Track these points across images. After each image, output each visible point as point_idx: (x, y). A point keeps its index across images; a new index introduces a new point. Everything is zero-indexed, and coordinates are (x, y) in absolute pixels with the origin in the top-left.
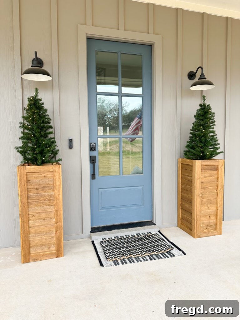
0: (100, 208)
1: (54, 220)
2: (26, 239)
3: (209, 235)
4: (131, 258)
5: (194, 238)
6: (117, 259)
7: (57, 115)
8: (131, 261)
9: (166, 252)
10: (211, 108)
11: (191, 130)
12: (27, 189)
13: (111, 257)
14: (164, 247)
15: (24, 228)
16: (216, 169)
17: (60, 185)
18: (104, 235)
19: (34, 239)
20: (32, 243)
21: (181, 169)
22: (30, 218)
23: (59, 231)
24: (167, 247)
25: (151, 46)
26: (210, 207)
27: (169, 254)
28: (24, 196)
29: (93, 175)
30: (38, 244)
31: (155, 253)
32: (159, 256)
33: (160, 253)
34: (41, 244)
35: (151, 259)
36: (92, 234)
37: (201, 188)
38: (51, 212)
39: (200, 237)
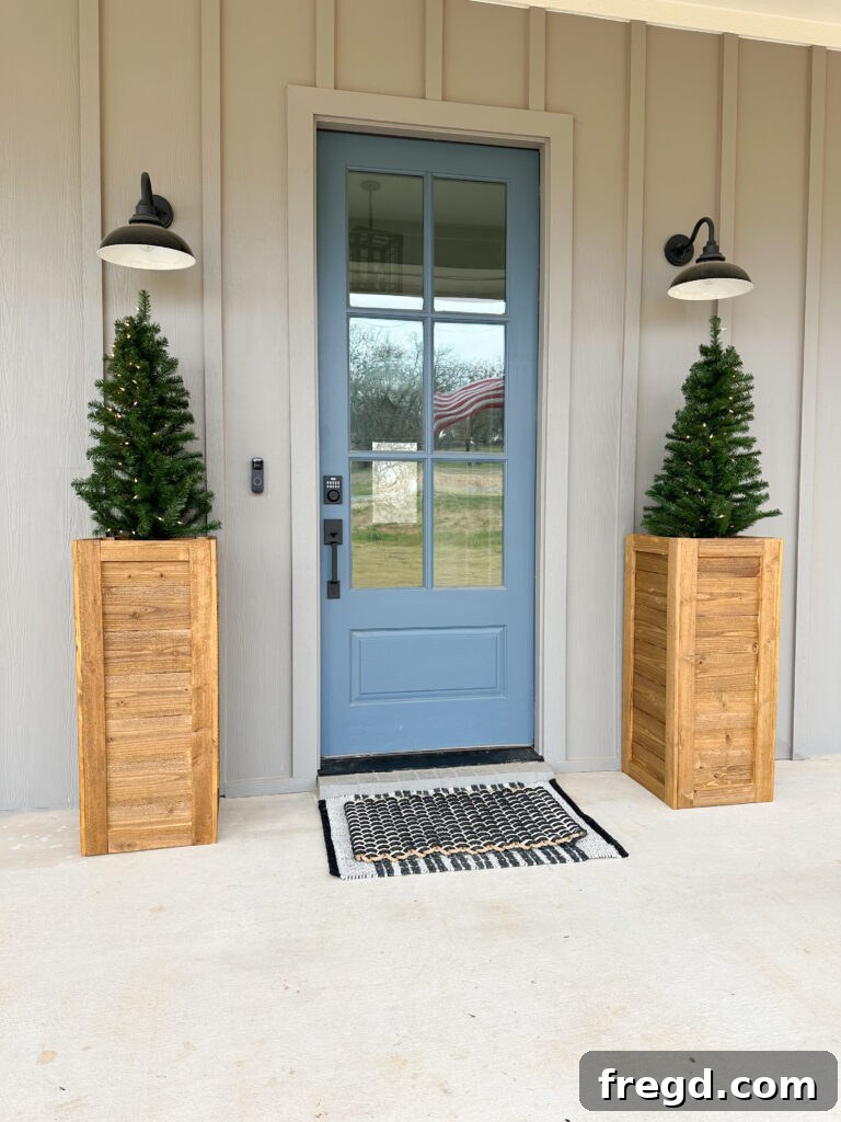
0: (356, 695)
1: (189, 720)
2: (97, 778)
3: (724, 800)
4: (436, 855)
5: (671, 806)
6: (389, 856)
7: (214, 382)
8: (435, 865)
9: (562, 845)
10: (742, 359)
11: (669, 436)
12: (104, 614)
13: (368, 851)
14: (557, 830)
15: (91, 741)
16: (752, 569)
17: (209, 606)
18: (361, 785)
19: (124, 781)
20: (117, 792)
21: (633, 570)
22: (112, 711)
23: (202, 757)
24: (568, 829)
25: (538, 150)
26: (732, 704)
27: (568, 852)
28: (94, 635)
29: (332, 582)
30: (135, 796)
31: (522, 845)
32: (534, 855)
33: (539, 845)
34: (144, 795)
35: (503, 864)
36: (321, 779)
37: (697, 636)
38: (180, 692)
39: (691, 805)
